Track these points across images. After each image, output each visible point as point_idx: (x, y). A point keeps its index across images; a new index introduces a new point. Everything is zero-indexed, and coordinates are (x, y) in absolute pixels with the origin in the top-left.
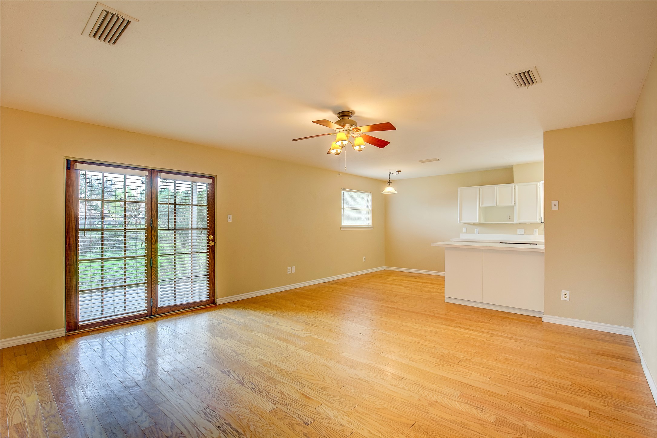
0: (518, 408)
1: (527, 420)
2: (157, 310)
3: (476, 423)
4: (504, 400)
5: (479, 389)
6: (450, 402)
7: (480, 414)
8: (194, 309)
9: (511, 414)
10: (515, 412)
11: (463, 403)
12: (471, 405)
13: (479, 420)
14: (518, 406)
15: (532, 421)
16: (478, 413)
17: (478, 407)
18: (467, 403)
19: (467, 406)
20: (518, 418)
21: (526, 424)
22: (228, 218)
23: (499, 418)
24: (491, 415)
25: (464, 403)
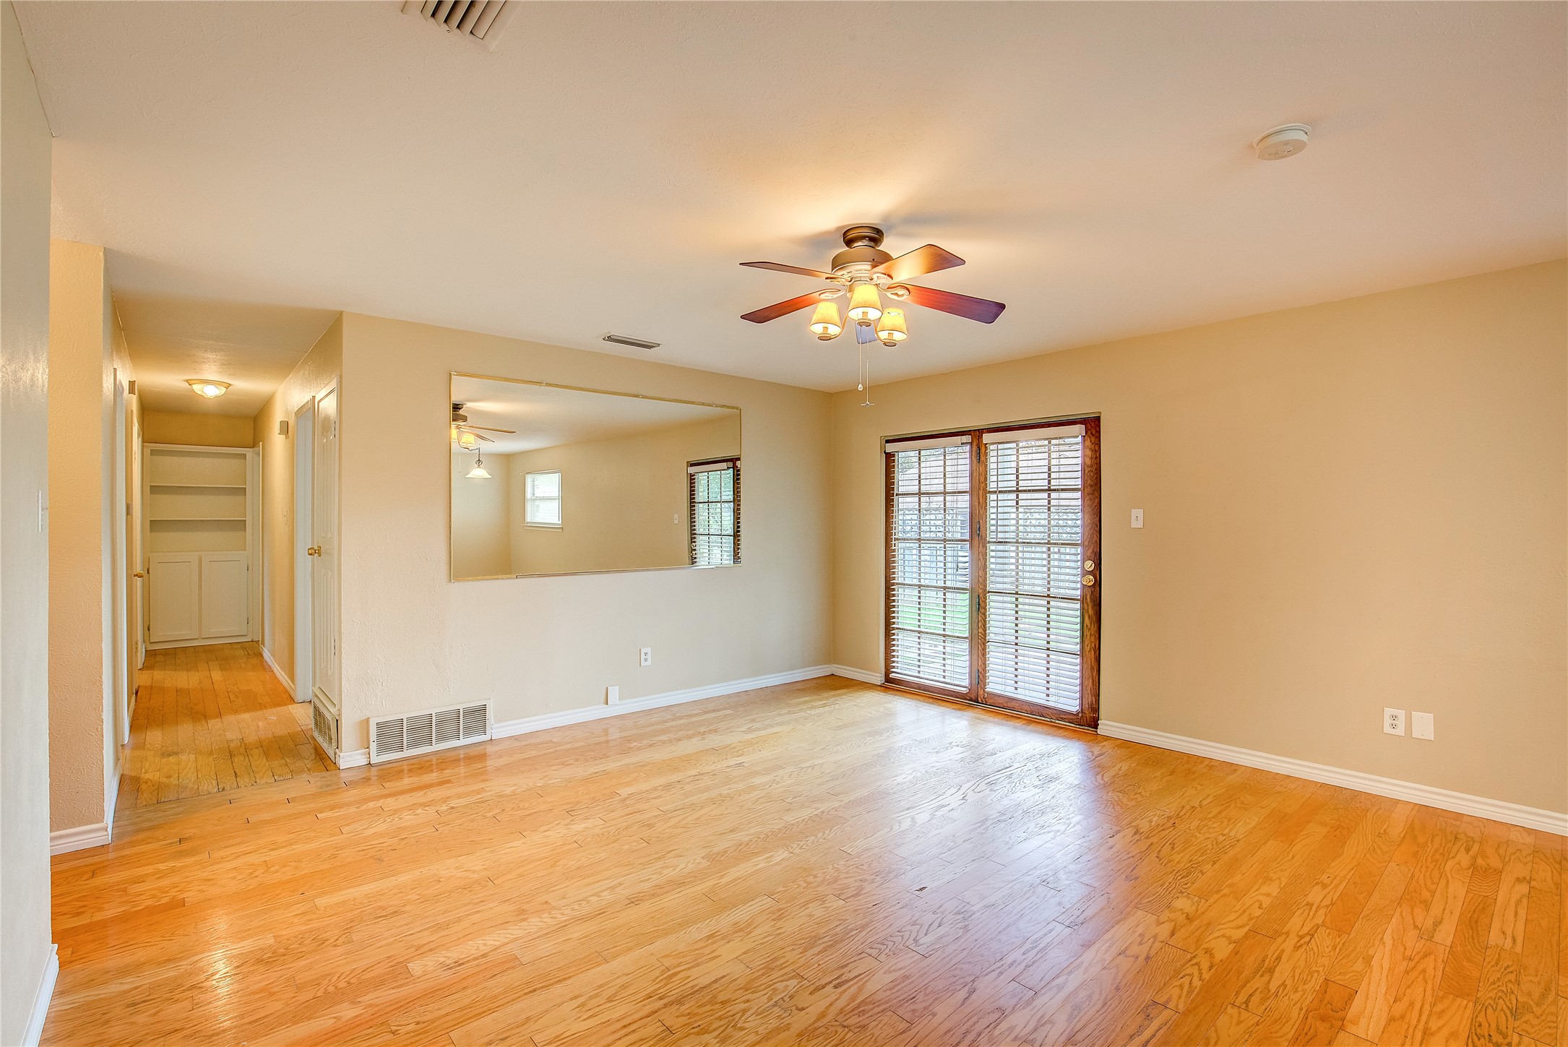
0: (397, 1026)
1: (361, 1015)
2: (986, 695)
3: (429, 942)
4: (439, 1018)
5: (511, 998)
6: (509, 936)
7: (442, 959)
8: (1052, 722)
9: (397, 1003)
10: (394, 1012)
11: (491, 951)
12: (476, 959)
13: (431, 950)
14: (403, 1030)
15: (350, 1022)
16: (448, 958)
17: (459, 965)
18: (484, 956)
19: (476, 952)
20: (377, 1006)
21: (355, 1006)
22: (1133, 518)
23: (407, 978)
24: (424, 971)
25: (488, 952)
